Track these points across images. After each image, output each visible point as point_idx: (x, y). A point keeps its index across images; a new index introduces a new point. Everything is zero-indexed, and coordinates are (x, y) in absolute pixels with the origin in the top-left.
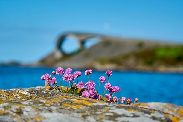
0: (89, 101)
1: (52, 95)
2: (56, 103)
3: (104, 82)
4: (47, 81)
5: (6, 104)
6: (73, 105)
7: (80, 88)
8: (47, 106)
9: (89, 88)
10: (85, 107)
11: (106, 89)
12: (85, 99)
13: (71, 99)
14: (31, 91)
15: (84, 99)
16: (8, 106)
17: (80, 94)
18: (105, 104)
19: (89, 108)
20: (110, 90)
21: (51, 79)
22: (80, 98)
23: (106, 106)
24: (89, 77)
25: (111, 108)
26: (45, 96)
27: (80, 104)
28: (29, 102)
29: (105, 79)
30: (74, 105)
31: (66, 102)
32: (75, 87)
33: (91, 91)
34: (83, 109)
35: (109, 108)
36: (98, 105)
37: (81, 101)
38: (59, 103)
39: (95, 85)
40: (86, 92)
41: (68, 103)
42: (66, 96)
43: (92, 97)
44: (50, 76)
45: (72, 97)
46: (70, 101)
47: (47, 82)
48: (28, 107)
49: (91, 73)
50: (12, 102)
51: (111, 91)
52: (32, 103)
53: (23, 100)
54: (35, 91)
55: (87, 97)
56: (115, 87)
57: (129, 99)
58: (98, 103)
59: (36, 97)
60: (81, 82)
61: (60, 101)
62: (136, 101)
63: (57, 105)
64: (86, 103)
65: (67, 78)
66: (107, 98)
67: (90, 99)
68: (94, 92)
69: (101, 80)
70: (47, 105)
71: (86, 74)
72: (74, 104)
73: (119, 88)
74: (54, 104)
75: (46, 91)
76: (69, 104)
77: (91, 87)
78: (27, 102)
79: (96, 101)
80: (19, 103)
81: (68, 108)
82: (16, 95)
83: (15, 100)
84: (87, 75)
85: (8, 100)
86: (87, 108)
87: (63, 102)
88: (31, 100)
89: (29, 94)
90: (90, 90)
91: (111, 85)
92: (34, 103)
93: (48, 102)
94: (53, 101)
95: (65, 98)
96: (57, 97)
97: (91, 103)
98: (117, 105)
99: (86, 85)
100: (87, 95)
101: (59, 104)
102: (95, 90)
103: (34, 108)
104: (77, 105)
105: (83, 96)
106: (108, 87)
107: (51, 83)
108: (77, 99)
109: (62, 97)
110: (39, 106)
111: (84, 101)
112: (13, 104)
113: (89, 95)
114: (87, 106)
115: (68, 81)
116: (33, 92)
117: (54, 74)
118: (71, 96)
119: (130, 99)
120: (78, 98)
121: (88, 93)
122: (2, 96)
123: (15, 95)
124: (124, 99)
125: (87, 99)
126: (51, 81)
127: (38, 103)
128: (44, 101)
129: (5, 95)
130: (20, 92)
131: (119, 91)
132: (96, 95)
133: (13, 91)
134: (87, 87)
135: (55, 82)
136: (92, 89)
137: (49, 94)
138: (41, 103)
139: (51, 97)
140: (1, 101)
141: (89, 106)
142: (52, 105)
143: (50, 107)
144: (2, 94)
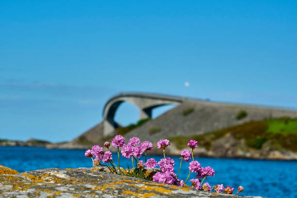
0: (165, 187)
1: (105, 178)
2: (112, 189)
3: (189, 159)
4: (97, 156)
5: (31, 191)
6: (139, 193)
7: (149, 168)
8: (97, 194)
9: (163, 169)
10: (158, 196)
11: (192, 171)
12: (159, 184)
13: (136, 185)
14: (70, 172)
15: (157, 184)
16: (35, 193)
17: (150, 178)
18: (191, 192)
19: (165, 197)
20: (197, 173)
21: (102, 153)
22: (150, 184)
23: (193, 195)
24: (164, 151)
26: (93, 180)
27: (151, 192)
28: (68, 188)
29: (189, 155)
30: (142, 193)
31: (128, 189)
32: (141, 167)
33: (167, 174)
35: (197, 197)
36: (180, 194)
37: (152, 187)
38: (117, 189)
39: (174, 164)
40: (160, 175)
41: (131, 190)
42: (127, 181)
43: (170, 182)
44: (102, 149)
45: (137, 182)
46: (134, 188)
48: (67, 195)
49: (167, 145)
50: (41, 188)
51: (200, 175)
52: (73, 189)
53: (59, 185)
54: (77, 173)
55: (162, 182)
56: (206, 168)
57: (228, 188)
58: (180, 191)
59: (78, 182)
60: (152, 159)
61: (119, 187)
62: (240, 191)
63: (114, 192)
65: (128, 153)
66: (194, 184)
67: (167, 185)
68: (172, 175)
69: (184, 156)
70: (97, 192)
71: (159, 146)
72: (141, 191)
73: (212, 170)
74: (109, 191)
75: (95, 173)
76: (133, 191)
77: (167, 166)
78: (64, 187)
79: (177, 188)
80: (52, 189)
81: (132, 197)
82: (47, 178)
83: (46, 185)
84: (161, 148)
85: (34, 185)
86: (162, 197)
87: (123, 189)
88: (71, 185)
89: (67, 178)
90: (165, 171)
91: (199, 165)
92: (76, 189)
93: (99, 188)
94: (107, 186)
95: (127, 182)
96: (114, 181)
97: (169, 191)
98: (210, 194)
99: (159, 163)
100: (161, 180)
101: (116, 191)
102: (173, 171)
103: (77, 196)
104: (146, 194)
105: (156, 181)
106: (195, 167)
107: (104, 160)
108: (146, 185)
109: (121, 182)
110: (86, 194)
111: (157, 187)
112: (43, 191)
113: (165, 180)
114: (161, 194)
115: (131, 158)
116: (74, 174)
117: (108, 146)
118: (135, 180)
119: (231, 188)
120: (147, 183)
121: (162, 176)
122: (24, 179)
123: (44, 179)
124: (221, 187)
125: (163, 184)
126: (103, 157)
127: (83, 189)
128: (93, 187)
129: (28, 179)
130: (52, 173)
131: (213, 174)
132: (176, 180)
133: (42, 172)
134: (161, 167)
135: (109, 158)
136: (169, 169)
137: (100, 178)
138: (88, 189)
139: (103, 181)
140: (23, 186)
141: (166, 195)
142: (106, 193)
143: (103, 196)
144: (24, 177)
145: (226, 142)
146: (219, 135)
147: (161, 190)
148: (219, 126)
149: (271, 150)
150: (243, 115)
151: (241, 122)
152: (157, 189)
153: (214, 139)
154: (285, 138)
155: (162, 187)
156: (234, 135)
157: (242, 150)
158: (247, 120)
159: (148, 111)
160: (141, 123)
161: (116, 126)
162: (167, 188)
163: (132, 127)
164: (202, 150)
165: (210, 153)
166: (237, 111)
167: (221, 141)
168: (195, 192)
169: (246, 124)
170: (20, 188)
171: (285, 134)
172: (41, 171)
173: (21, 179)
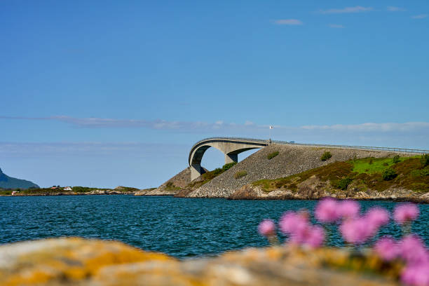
145: (312, 183)
146: (305, 177)
148: (305, 168)
149: (356, 190)
150: (327, 156)
151: (325, 163)
153: (300, 181)
154: (370, 178)
156: (319, 177)
157: (328, 191)
158: (332, 161)
159: (233, 155)
160: (227, 167)
161: (202, 171)
163: (218, 172)
164: (289, 192)
165: (296, 195)
166: (322, 152)
167: (307, 182)
169: (331, 165)
171: (370, 174)
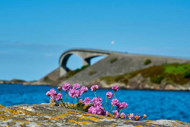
0: (96, 117)
1: (58, 111)
2: (62, 119)
3: (111, 98)
5: (10, 121)
6: (79, 121)
7: (86, 104)
8: (52, 122)
9: (95, 104)
10: (91, 123)
11: (114, 105)
13: (77, 115)
14: (35, 107)
15: (91, 115)
16: (12, 123)
17: (86, 110)
18: (112, 120)
19: (95, 124)
20: (117, 107)
21: (56, 95)
22: (87, 115)
23: (113, 122)
24: (95, 92)
25: (119, 124)
26: (50, 113)
27: (87, 120)
28: (33, 118)
29: (112, 95)
30: (81, 122)
31: (72, 118)
32: (81, 103)
33: (98, 108)
34: (90, 125)
35: (116, 124)
36: (106, 121)
37: (87, 117)
38: (65, 119)
39: (102, 101)
40: (93, 108)
41: (74, 120)
42: (72, 113)
43: (99, 113)
44: (55, 92)
45: (78, 114)
46: (76, 118)
47: (52, 98)
48: (33, 123)
49: (97, 89)
50: (16, 119)
51: (119, 108)
52: (36, 119)
53: (28, 116)
54: (40, 107)
55: (94, 113)
56: (122, 103)
57: (137, 116)
58: (105, 119)
59: (40, 113)
60: (88, 98)
61: (66, 117)
62: (145, 118)
63: (63, 121)
64: (92, 120)
65: (73, 94)
66: (115, 114)
67: (97, 115)
68: (100, 108)
69: (108, 96)
71: (92, 90)
72: (80, 120)
73: (126, 104)
74: (60, 120)
75: (51, 108)
76: (75, 120)
77: (98, 103)
78: (31, 118)
79: (103, 117)
80: (23, 119)
81: (74, 124)
82: (20, 111)
83: (19, 117)
84: (94, 90)
85: (12, 117)
86: (93, 124)
87: (69, 119)
88: (35, 117)
89: (33, 111)
90: (96, 106)
91: (118, 101)
92: (39, 119)
93: (54, 118)
94: (59, 117)
95: (71, 114)
96: (63, 113)
97: (98, 119)
98: (125, 121)
99: (92, 100)
100: (93, 111)
101: (65, 120)
102: (101, 106)
103: (39, 124)
104: (84, 122)
105: (90, 112)
106: (115, 103)
107: (57, 99)
108: (84, 115)
109: (68, 114)
110: (45, 123)
111: (91, 117)
112: (17, 121)
113: (96, 112)
114: (93, 122)
115: (74, 97)
116: (38, 108)
117: (59, 90)
118: (77, 112)
119: (139, 116)
120: (84, 114)
121: (94, 109)
122: (5, 112)
123: (19, 112)
124: (132, 115)
125: (94, 115)
126: (56, 97)
127: (44, 119)
128: (50, 118)
129: (8, 112)
130: (24, 108)
131: (127, 107)
132: (103, 111)
133: (17, 108)
134: (93, 103)
135: (60, 98)
136: (99, 105)
137: (55, 111)
138: (46, 119)
139: (56, 113)
140: (5, 118)
141: (96, 122)
142: (57, 122)
143: (56, 124)
144: (5, 111)
145: (138, 79)
146: (134, 75)
147: (93, 119)
148: (134, 69)
149: (167, 84)
150: (148, 62)
151: (147, 67)
152: (91, 118)
153: (130, 78)
154: (175, 77)
155: (94, 116)
156: (143, 75)
157: (148, 84)
158: (151, 65)
159: (88, 60)
160: (84, 68)
161: (67, 70)
162: (97, 117)
163: (78, 71)
164: (123, 85)
165: (128, 87)
166: (145, 60)
167: (135, 79)
168: (115, 120)
169: (150, 68)
170: (3, 119)
171: (176, 74)
172: (17, 106)
173: (4, 112)
